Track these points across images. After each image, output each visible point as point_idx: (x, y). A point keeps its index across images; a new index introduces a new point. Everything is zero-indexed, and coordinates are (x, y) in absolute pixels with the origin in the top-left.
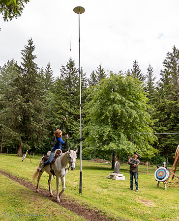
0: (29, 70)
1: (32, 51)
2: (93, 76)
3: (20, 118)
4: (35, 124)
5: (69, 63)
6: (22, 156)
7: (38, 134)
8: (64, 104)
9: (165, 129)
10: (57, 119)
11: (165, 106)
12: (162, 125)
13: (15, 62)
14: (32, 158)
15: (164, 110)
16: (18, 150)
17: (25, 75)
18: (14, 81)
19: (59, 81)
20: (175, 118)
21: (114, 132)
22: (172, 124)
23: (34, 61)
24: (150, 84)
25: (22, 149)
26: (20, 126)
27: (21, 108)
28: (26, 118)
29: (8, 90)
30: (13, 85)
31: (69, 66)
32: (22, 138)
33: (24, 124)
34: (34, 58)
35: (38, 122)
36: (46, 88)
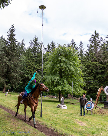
0: (11, 42)
3: (5, 70)
4: (14, 74)
5: (35, 39)
6: (5, 93)
7: (15, 80)
8: (32, 63)
9: (90, 78)
10: (27, 71)
11: (90, 65)
12: (88, 76)
13: (3, 38)
14: (11, 94)
15: (89, 68)
16: (3, 89)
17: (9, 45)
18: (2, 49)
19: (29, 49)
20: (96, 72)
21: (61, 79)
22: (94, 76)
23: (15, 37)
24: (81, 52)
25: (6, 89)
26: (5, 75)
27: (6, 64)
28: (9, 70)
30: (2, 51)
31: (34, 41)
32: (6, 82)
33: (7, 74)
34: (14, 36)
35: (16, 73)
36: (21, 53)
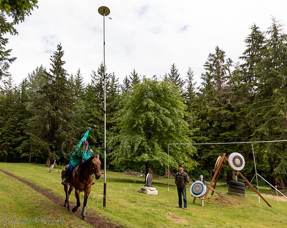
0: (58, 76)
1: (61, 56)
2: (126, 81)
3: (48, 127)
4: (64, 133)
5: (100, 68)
7: (67, 143)
8: (95, 113)
9: (207, 139)
11: (206, 114)
12: (204, 135)
13: (44, 69)
15: (206, 118)
16: (46, 160)
17: (54, 82)
18: (43, 88)
20: (219, 126)
22: (214, 134)
23: (63, 67)
24: (190, 89)
25: (51, 159)
26: (49, 135)
27: (49, 116)
28: (55, 127)
29: (36, 98)
30: (41, 93)
31: (100, 71)
32: (51, 147)
33: (52, 133)
34: (63, 64)
35: (67, 131)
36: (76, 95)
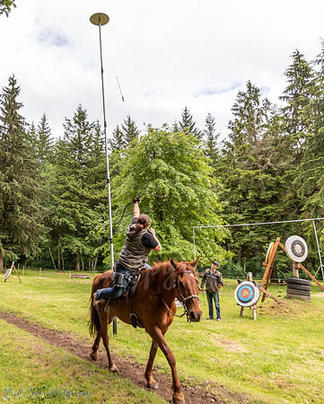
0: (11, 128)
1: (16, 96)
2: (118, 134)
4: (25, 217)
5: (77, 113)
7: (29, 233)
8: (72, 183)
10: (61, 207)
11: (238, 180)
12: (236, 211)
14: (20, 274)
15: (237, 187)
17: (5, 136)
19: (62, 143)
21: (159, 225)
22: (250, 209)
28: (9, 208)
31: (77, 119)
32: (3, 241)
36: (41, 156)
